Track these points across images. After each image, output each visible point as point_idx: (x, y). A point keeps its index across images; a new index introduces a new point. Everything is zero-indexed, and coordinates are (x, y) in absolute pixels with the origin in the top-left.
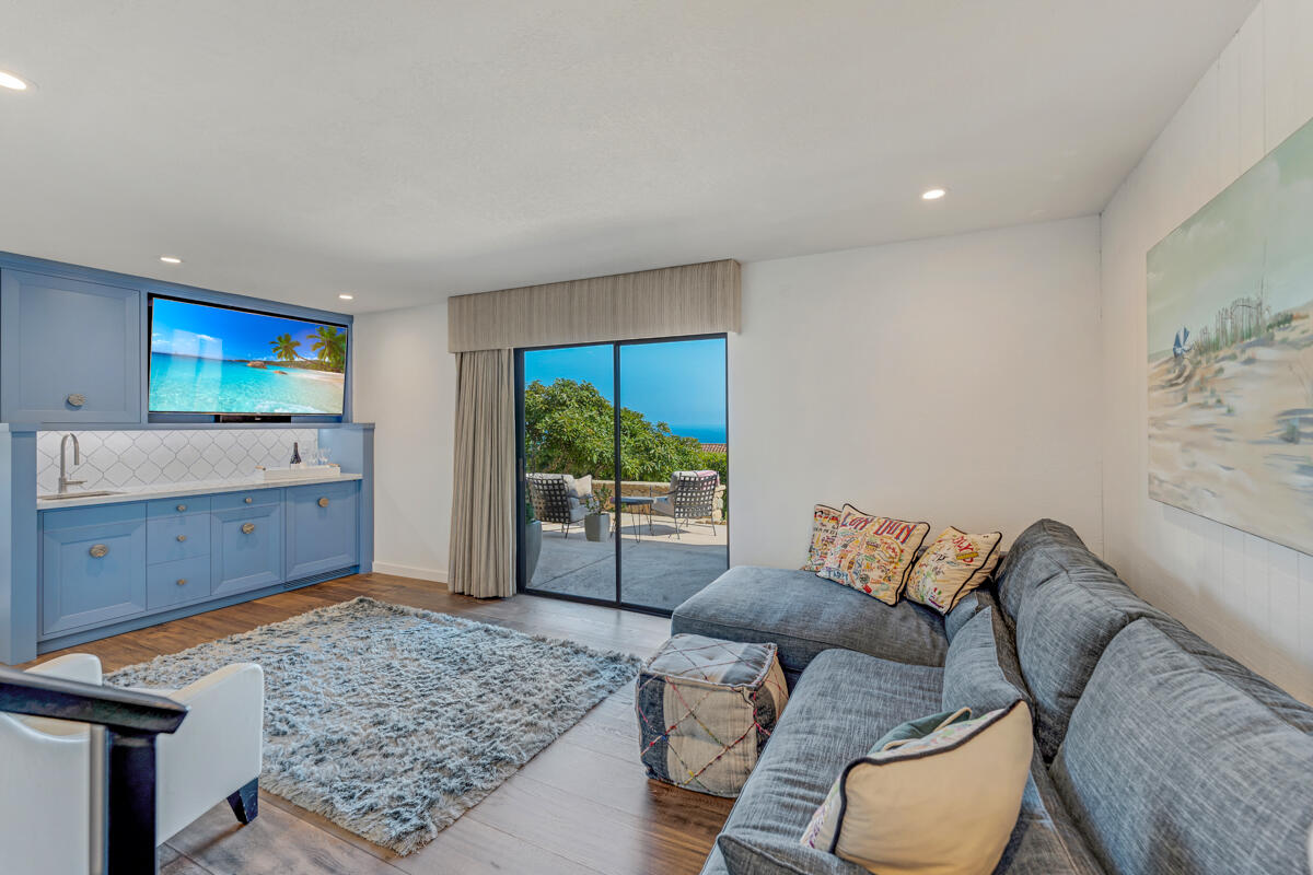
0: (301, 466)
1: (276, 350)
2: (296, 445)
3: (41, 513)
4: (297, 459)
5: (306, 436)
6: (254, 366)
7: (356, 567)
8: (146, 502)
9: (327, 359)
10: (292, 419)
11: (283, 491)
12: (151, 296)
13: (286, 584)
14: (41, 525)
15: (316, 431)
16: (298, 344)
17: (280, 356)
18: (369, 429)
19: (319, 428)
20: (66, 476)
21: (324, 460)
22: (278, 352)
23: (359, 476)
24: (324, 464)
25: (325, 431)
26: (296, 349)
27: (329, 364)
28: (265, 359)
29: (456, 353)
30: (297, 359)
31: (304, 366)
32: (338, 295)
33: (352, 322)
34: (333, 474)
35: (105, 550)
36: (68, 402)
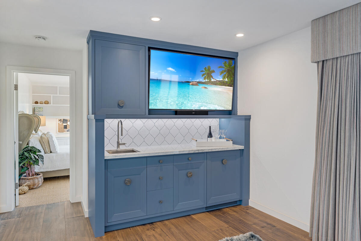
0: (213, 139)
1: (203, 75)
2: (210, 127)
3: (106, 160)
4: (210, 135)
5: (214, 122)
6: (192, 85)
7: (240, 201)
8: (147, 157)
9: (226, 80)
10: (209, 113)
11: (205, 154)
12: (150, 49)
13: (207, 208)
14: (106, 167)
15: (218, 119)
16: (213, 71)
17: (205, 79)
18: (248, 119)
19: (220, 118)
20: (120, 140)
21: (223, 136)
22: (204, 76)
23: (242, 147)
24: (223, 138)
25: (223, 120)
26: (213, 74)
27: (227, 82)
28: (198, 81)
29: (318, 62)
30: (212, 80)
31: (215, 83)
32: (235, 35)
33: (237, 56)
34: (229, 146)
35: (130, 182)
36: (118, 104)
